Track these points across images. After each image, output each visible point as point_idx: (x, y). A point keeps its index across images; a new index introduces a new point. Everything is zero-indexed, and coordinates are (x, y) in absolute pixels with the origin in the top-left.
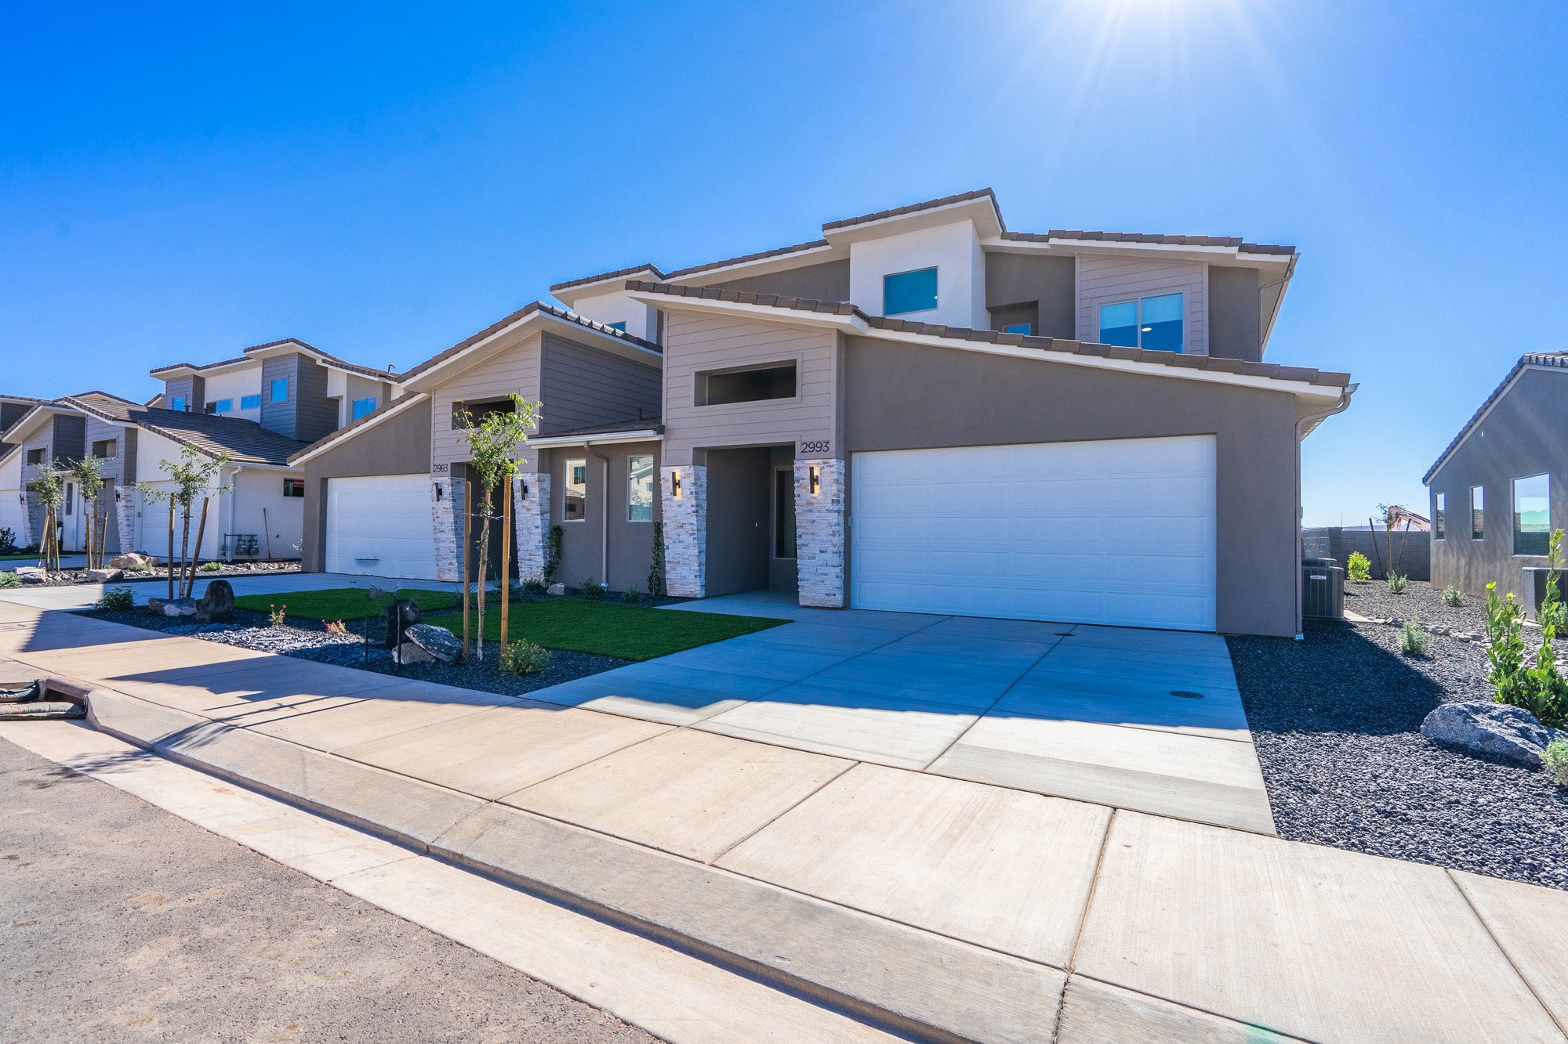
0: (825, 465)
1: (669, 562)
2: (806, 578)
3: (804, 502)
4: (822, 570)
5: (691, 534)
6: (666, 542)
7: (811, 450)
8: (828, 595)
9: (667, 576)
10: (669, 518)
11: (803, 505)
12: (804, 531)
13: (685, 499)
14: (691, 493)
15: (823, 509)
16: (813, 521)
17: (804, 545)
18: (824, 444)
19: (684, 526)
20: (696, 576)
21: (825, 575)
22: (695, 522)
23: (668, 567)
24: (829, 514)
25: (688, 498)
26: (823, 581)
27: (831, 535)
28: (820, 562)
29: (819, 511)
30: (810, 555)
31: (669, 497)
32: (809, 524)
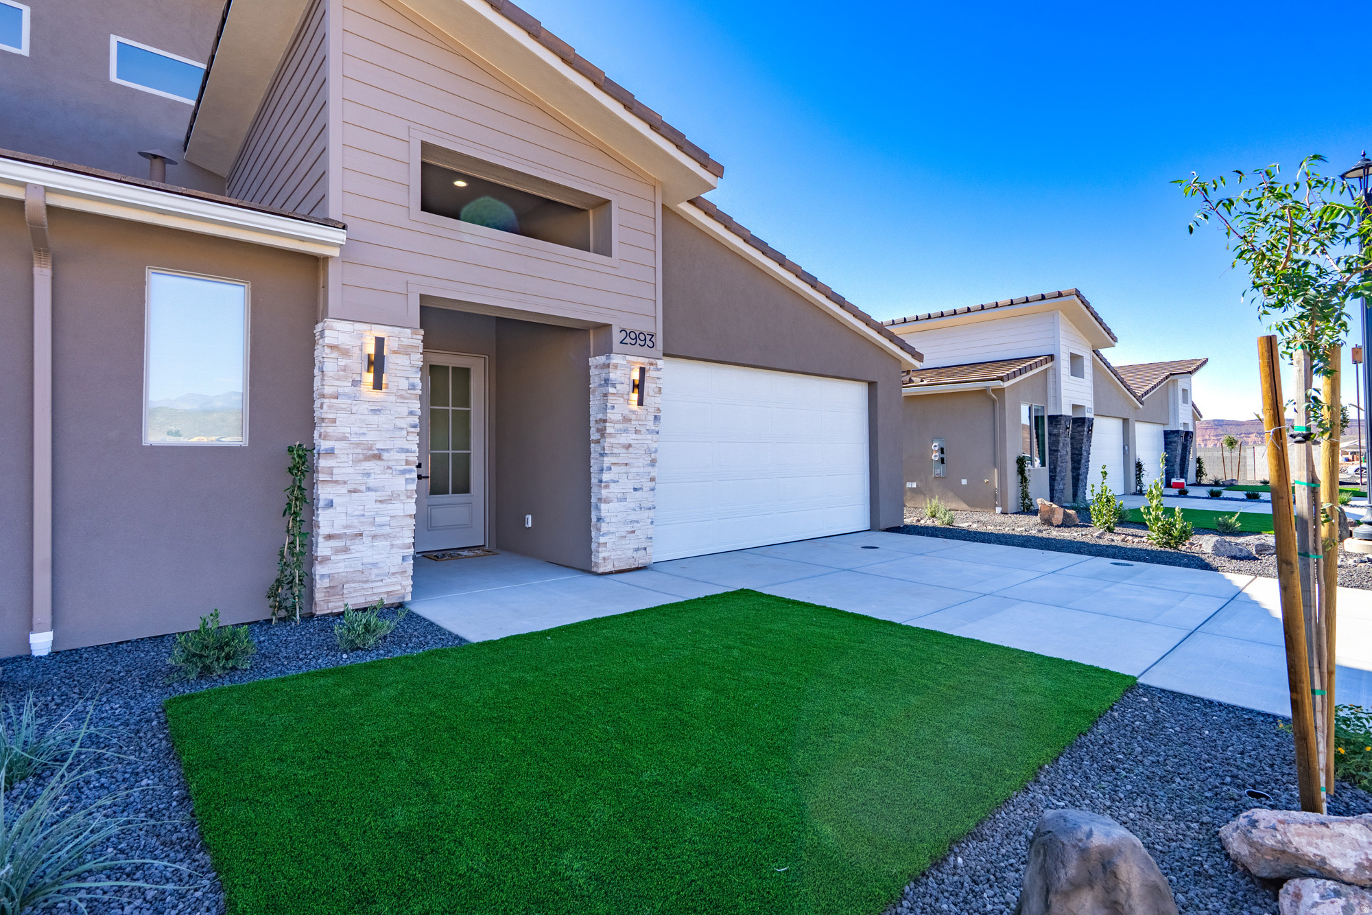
0: (652, 367)
1: (329, 537)
2: (612, 530)
3: (619, 417)
4: (633, 517)
5: (403, 472)
6: (324, 493)
7: (633, 342)
8: (637, 550)
9: (319, 570)
10: (343, 438)
11: (618, 422)
12: (615, 460)
13: (393, 398)
14: (413, 387)
15: (643, 429)
16: (630, 446)
17: (614, 482)
18: (648, 337)
19: (385, 455)
20: (404, 558)
21: (637, 522)
22: (415, 448)
23: (323, 548)
24: (649, 436)
25: (402, 397)
26: (634, 532)
27: (649, 465)
28: (632, 505)
29: (637, 432)
30: (619, 496)
31: (347, 390)
32: (624, 451)
